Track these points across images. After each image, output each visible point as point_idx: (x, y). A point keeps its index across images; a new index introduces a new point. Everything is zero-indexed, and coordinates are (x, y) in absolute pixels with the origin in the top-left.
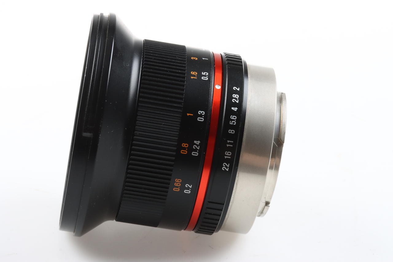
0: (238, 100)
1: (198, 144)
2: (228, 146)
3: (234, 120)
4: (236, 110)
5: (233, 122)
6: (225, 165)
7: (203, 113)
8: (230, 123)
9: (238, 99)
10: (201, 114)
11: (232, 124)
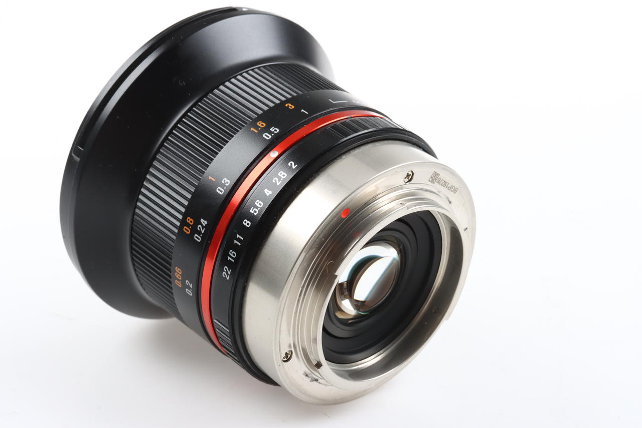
0: (281, 181)
1: (204, 225)
2: (236, 243)
3: (257, 208)
4: (268, 195)
5: (255, 209)
6: (226, 269)
7: (227, 183)
8: (251, 211)
9: (282, 179)
10: (225, 183)
11: (253, 212)
